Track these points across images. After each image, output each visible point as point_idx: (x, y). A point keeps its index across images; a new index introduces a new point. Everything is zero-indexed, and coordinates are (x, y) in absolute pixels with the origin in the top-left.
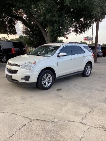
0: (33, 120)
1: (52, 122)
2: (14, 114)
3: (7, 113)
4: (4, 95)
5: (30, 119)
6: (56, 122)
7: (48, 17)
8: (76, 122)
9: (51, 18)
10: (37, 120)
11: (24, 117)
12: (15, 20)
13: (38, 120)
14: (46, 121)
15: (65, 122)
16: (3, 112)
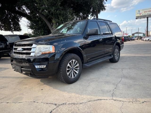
0: (59, 105)
1: (81, 103)
2: (34, 102)
3: (25, 103)
4: (18, 85)
5: (56, 105)
6: (86, 103)
7: (53, 10)
8: (107, 100)
9: (55, 11)
10: (63, 104)
11: (48, 103)
12: (19, 17)
13: (65, 104)
14: (74, 104)
15: (96, 101)
16: (20, 102)
